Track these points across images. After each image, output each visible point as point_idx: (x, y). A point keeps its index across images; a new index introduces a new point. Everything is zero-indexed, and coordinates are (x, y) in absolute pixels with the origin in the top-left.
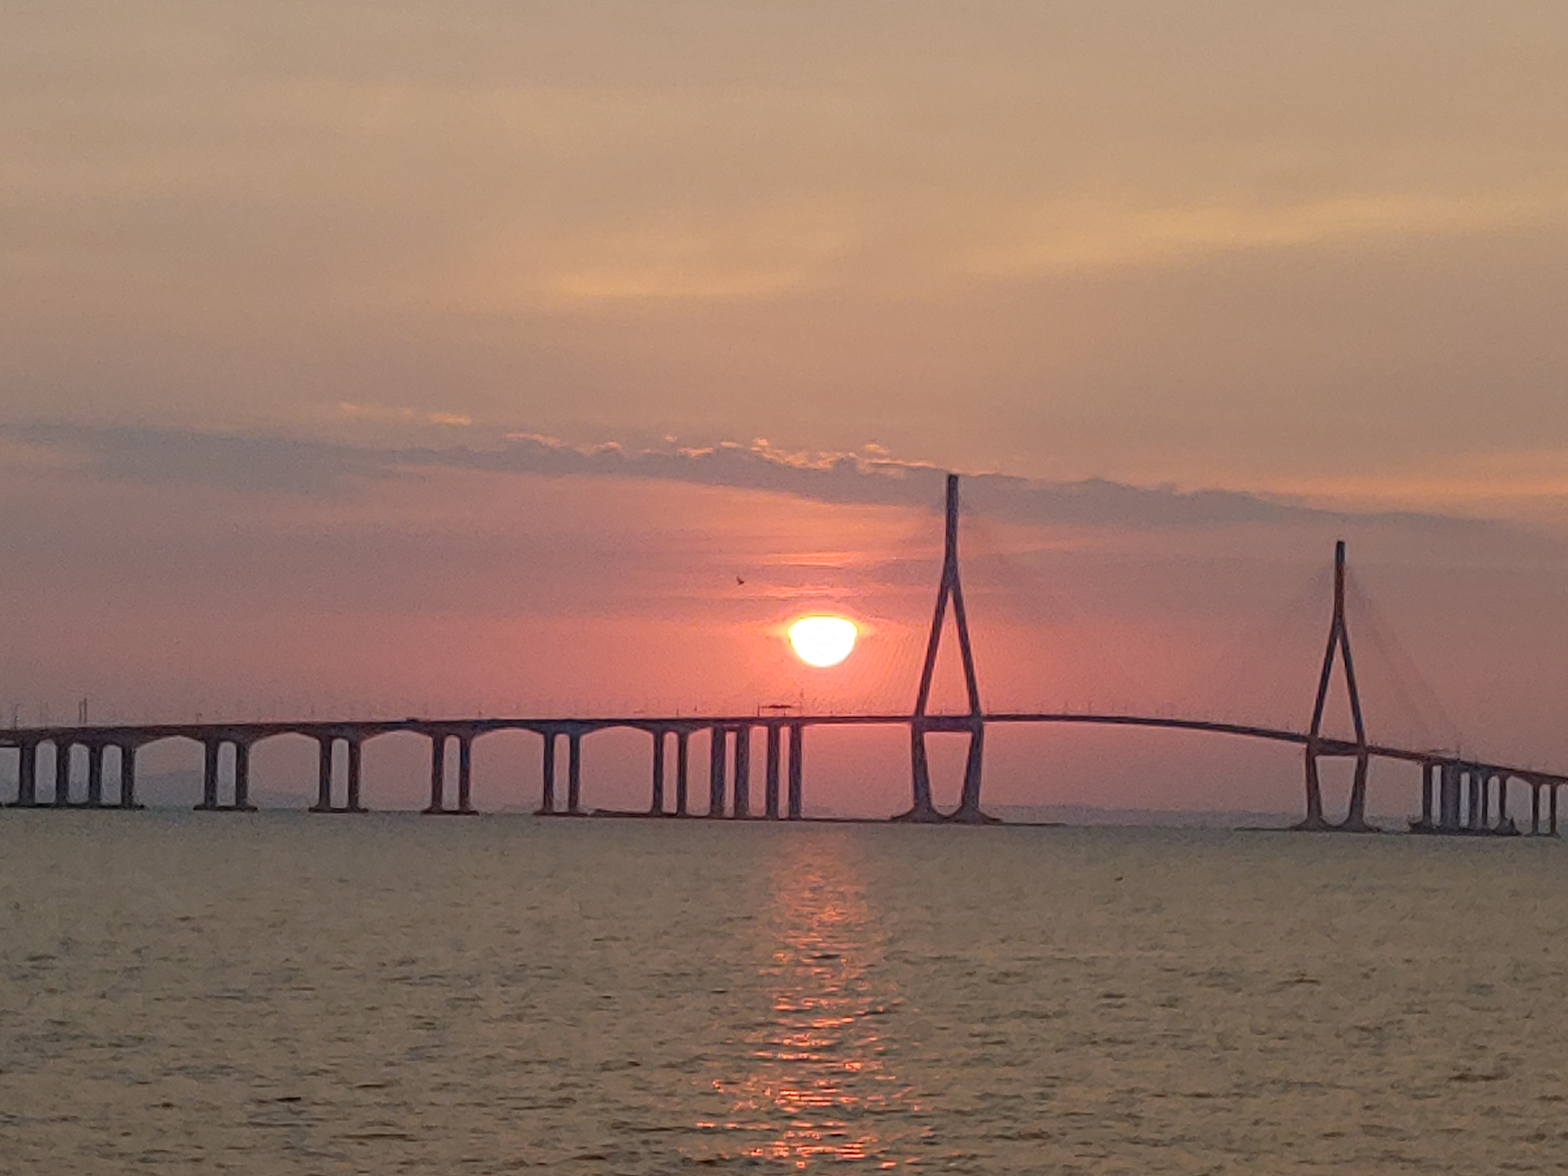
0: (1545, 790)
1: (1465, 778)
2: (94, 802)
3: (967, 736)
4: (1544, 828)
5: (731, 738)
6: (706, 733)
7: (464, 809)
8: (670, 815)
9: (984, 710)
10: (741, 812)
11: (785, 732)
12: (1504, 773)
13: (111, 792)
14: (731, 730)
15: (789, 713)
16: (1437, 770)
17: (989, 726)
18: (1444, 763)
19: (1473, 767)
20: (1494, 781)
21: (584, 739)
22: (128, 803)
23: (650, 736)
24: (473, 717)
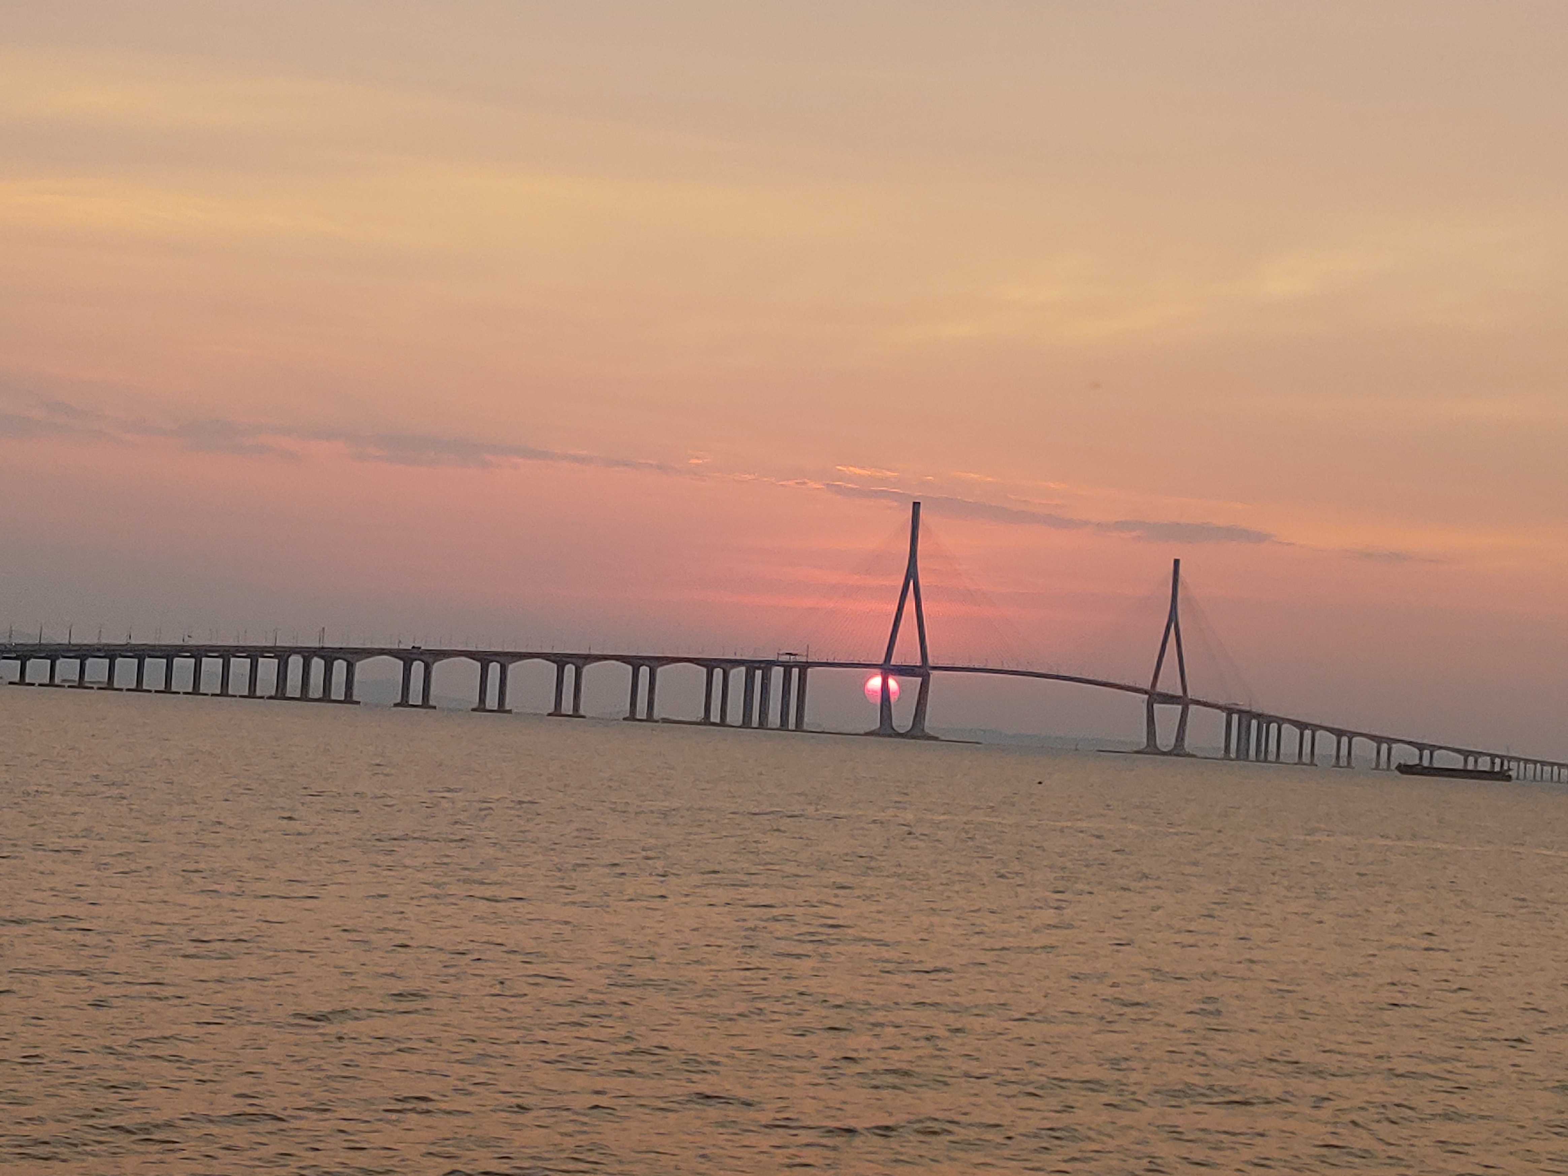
0: (1308, 733)
1: (1254, 723)
2: (326, 697)
3: (919, 679)
4: (1306, 758)
5: (759, 673)
6: (743, 669)
7: (576, 714)
8: (714, 724)
9: (931, 662)
10: (763, 724)
11: (795, 671)
12: (1280, 721)
13: (338, 692)
14: (759, 668)
15: (798, 658)
16: (1235, 717)
17: (934, 674)
18: (1240, 712)
19: (1259, 716)
20: (1274, 727)
21: (660, 670)
22: (348, 699)
23: (704, 670)
24: (585, 652)
